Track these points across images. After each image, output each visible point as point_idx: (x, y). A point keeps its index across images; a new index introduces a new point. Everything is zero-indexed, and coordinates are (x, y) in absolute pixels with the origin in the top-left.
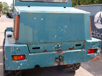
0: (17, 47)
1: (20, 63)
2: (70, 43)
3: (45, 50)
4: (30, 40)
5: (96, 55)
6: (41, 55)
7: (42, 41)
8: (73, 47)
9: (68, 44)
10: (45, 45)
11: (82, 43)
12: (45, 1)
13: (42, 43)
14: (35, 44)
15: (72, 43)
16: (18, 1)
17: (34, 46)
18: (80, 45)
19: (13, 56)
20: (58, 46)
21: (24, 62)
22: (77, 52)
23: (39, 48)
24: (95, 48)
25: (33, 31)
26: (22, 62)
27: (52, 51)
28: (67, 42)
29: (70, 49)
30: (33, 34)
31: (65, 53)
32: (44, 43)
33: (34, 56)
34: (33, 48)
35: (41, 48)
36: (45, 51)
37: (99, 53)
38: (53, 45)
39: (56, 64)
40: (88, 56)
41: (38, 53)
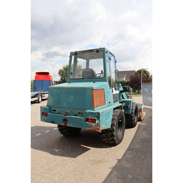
1: (45, 118)
3: (59, 112)
4: (52, 104)
7: (57, 106)
8: (77, 114)
9: (74, 111)
10: (59, 109)
11: (84, 112)
13: (57, 108)
14: (54, 107)
15: (76, 110)
17: (53, 109)
19: (43, 113)
20: (67, 111)
21: (47, 118)
23: (56, 111)
24: (92, 118)
25: (53, 99)
27: (62, 114)
28: (73, 109)
29: (75, 115)
30: (53, 101)
31: (68, 117)
32: (58, 108)
33: (51, 115)
34: (53, 110)
36: (59, 113)
37: (97, 124)
38: (63, 110)
39: (63, 124)
40: (86, 124)
41: (55, 113)
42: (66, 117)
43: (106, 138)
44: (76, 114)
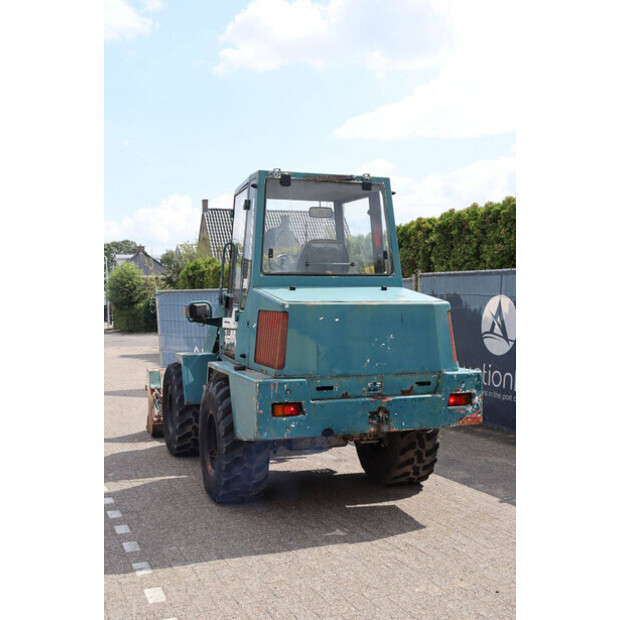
0: (285, 383)
1: (291, 422)
2: (404, 376)
3: (344, 392)
4: (312, 368)
5: (469, 408)
6: (339, 403)
7: (338, 371)
8: (412, 388)
9: (399, 379)
10: (344, 381)
11: (432, 378)
12: (329, 272)
13: (338, 376)
14: (322, 377)
15: (409, 377)
16: (261, 275)
17: (319, 383)
18: (429, 383)
19: (274, 405)
20: (375, 384)
21: (300, 421)
22: (420, 399)
23: (331, 388)
24: (467, 391)
25: (318, 347)
26: (295, 421)
27: (362, 397)
28: (397, 375)
29: (404, 393)
30: (318, 354)
32: (342, 376)
33: (322, 406)
34: (318, 389)
35: (336, 388)
36: (345, 396)
37: (477, 405)
38: (362, 380)
39: (372, 429)
41: (328, 399)
42: (385, 401)
43: (415, 463)
44: (408, 388)
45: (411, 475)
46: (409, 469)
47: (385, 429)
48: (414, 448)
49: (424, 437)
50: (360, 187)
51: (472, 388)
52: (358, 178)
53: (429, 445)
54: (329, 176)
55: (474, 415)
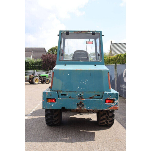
0: (50, 93)
1: (52, 104)
2: (90, 93)
3: (70, 97)
4: (60, 89)
5: (113, 104)
6: (67, 100)
7: (68, 90)
8: (93, 96)
9: (89, 93)
10: (70, 93)
11: (101, 94)
12: (81, 60)
13: (68, 92)
14: (63, 91)
15: (92, 93)
16: (59, 61)
17: (62, 93)
18: (99, 95)
19: (47, 99)
20: (81, 94)
21: (55, 104)
22: (95, 100)
23: (66, 95)
24: (112, 99)
25: (62, 82)
26: (53, 104)
27: (76, 98)
28: (88, 92)
29: (90, 98)
30: (62, 84)
31: (85, 100)
32: (70, 91)
33: (62, 100)
34: (62, 95)
35: (67, 95)
36: (70, 98)
37: (116, 103)
38: (76, 93)
39: (78, 108)
40: (105, 105)
41: (65, 98)
42: (82, 100)
43: (106, 120)
44: (92, 96)
45: (106, 123)
46: (104, 121)
47: (82, 108)
48: (105, 115)
49: (109, 112)
50: (91, 34)
51: (114, 98)
52: (91, 31)
53: (110, 115)
54: (81, 31)
55: (115, 107)
